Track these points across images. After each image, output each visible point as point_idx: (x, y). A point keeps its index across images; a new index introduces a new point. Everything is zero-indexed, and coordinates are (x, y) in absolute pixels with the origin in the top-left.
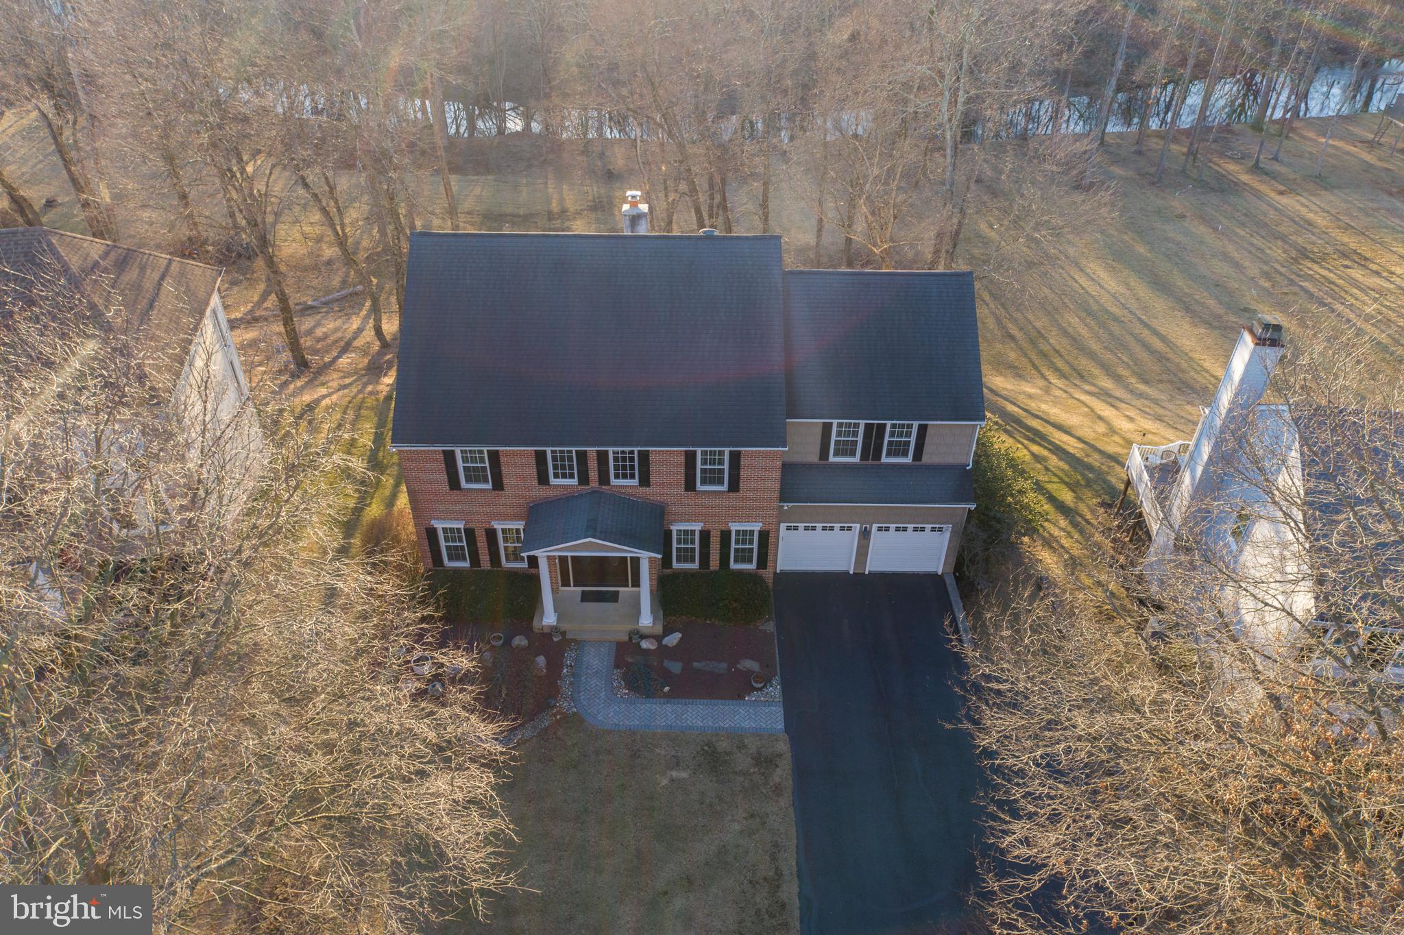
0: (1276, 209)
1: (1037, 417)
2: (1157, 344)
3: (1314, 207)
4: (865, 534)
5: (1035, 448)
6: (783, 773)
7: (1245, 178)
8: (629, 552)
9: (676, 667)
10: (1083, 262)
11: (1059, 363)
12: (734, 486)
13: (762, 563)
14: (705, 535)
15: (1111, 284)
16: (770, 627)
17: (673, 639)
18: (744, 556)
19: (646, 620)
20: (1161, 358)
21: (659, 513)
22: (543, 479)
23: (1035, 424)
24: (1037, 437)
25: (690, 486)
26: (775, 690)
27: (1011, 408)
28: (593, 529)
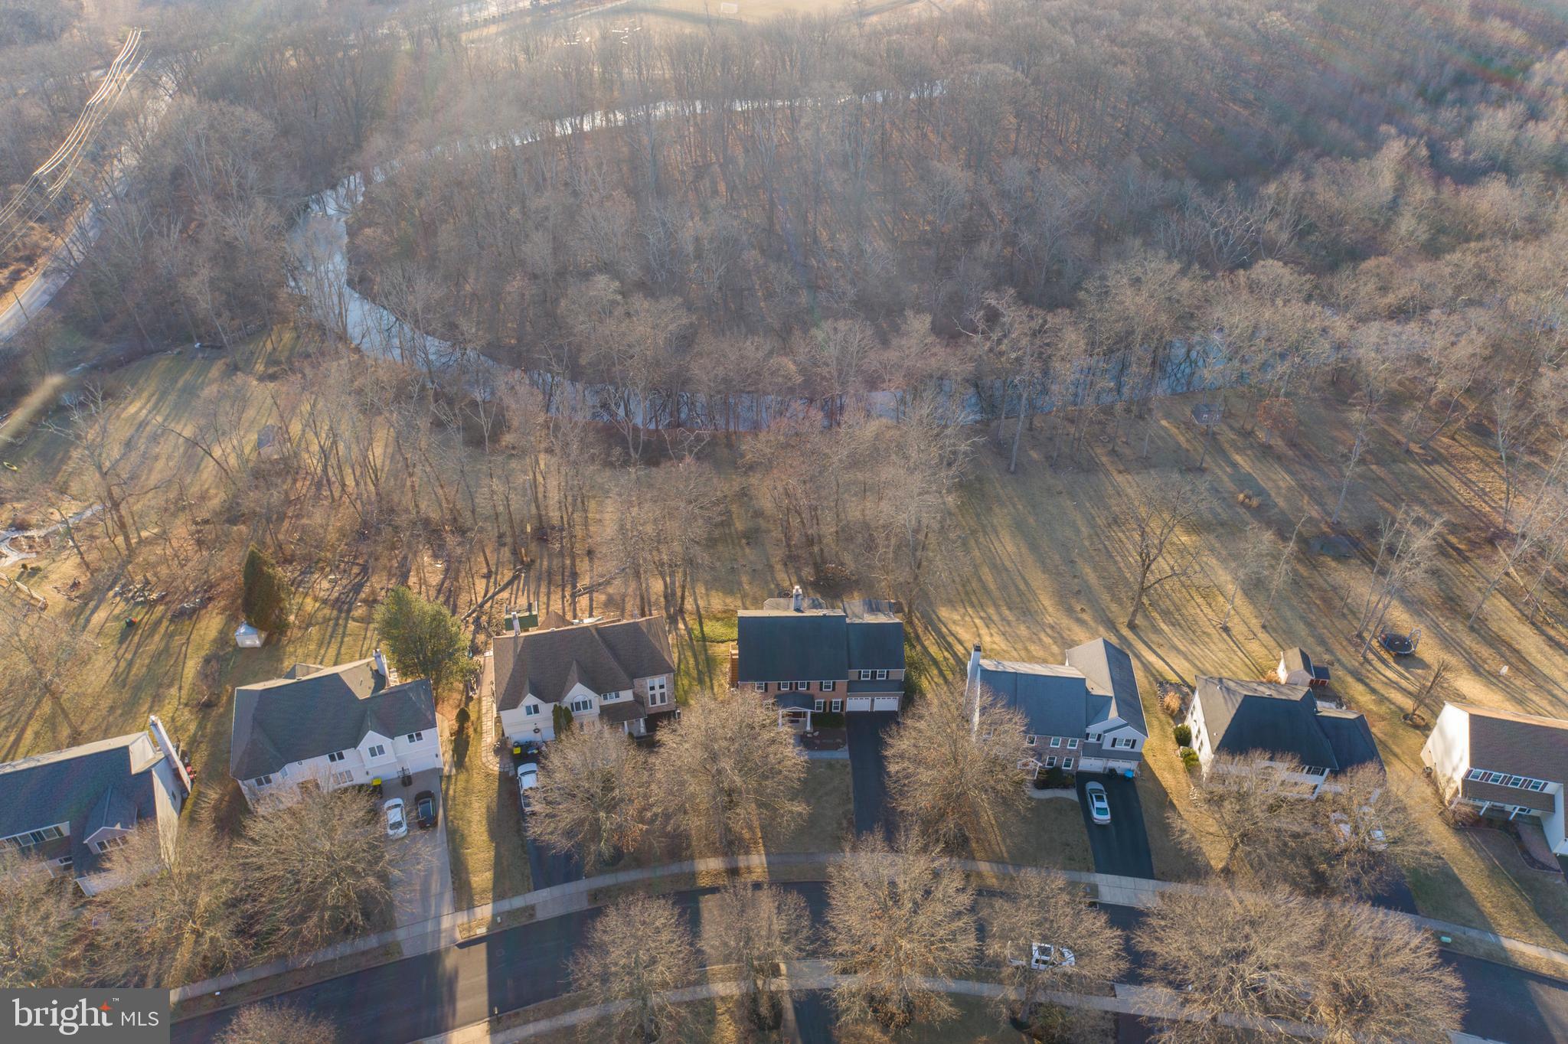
0: (1113, 486)
1: (953, 635)
2: (1022, 587)
3: (1134, 484)
4: (873, 700)
5: (946, 654)
6: (849, 769)
7: (1104, 459)
8: (803, 710)
9: (818, 742)
10: (999, 529)
11: (974, 599)
12: (834, 689)
13: (842, 709)
14: (825, 703)
15: (1011, 548)
16: (845, 729)
17: (817, 734)
18: (837, 708)
19: (808, 728)
20: (1021, 594)
21: (812, 698)
22: (779, 689)
23: (950, 639)
24: (949, 647)
25: (821, 690)
26: (846, 747)
27: (944, 630)
28: (795, 704)
